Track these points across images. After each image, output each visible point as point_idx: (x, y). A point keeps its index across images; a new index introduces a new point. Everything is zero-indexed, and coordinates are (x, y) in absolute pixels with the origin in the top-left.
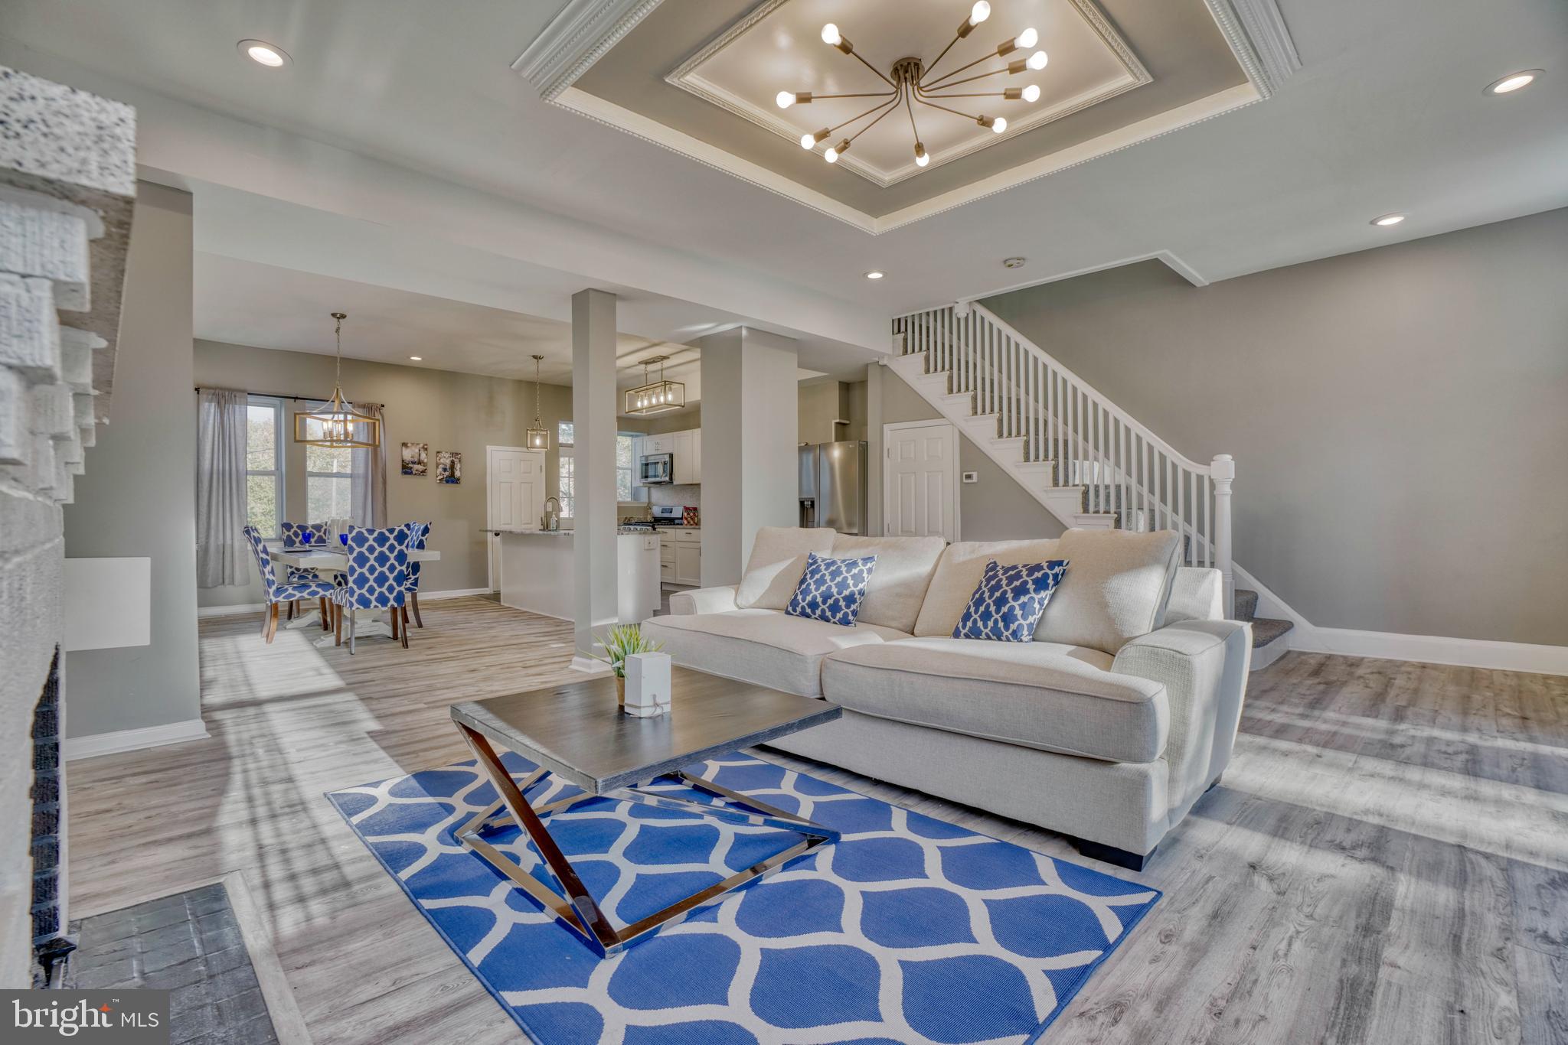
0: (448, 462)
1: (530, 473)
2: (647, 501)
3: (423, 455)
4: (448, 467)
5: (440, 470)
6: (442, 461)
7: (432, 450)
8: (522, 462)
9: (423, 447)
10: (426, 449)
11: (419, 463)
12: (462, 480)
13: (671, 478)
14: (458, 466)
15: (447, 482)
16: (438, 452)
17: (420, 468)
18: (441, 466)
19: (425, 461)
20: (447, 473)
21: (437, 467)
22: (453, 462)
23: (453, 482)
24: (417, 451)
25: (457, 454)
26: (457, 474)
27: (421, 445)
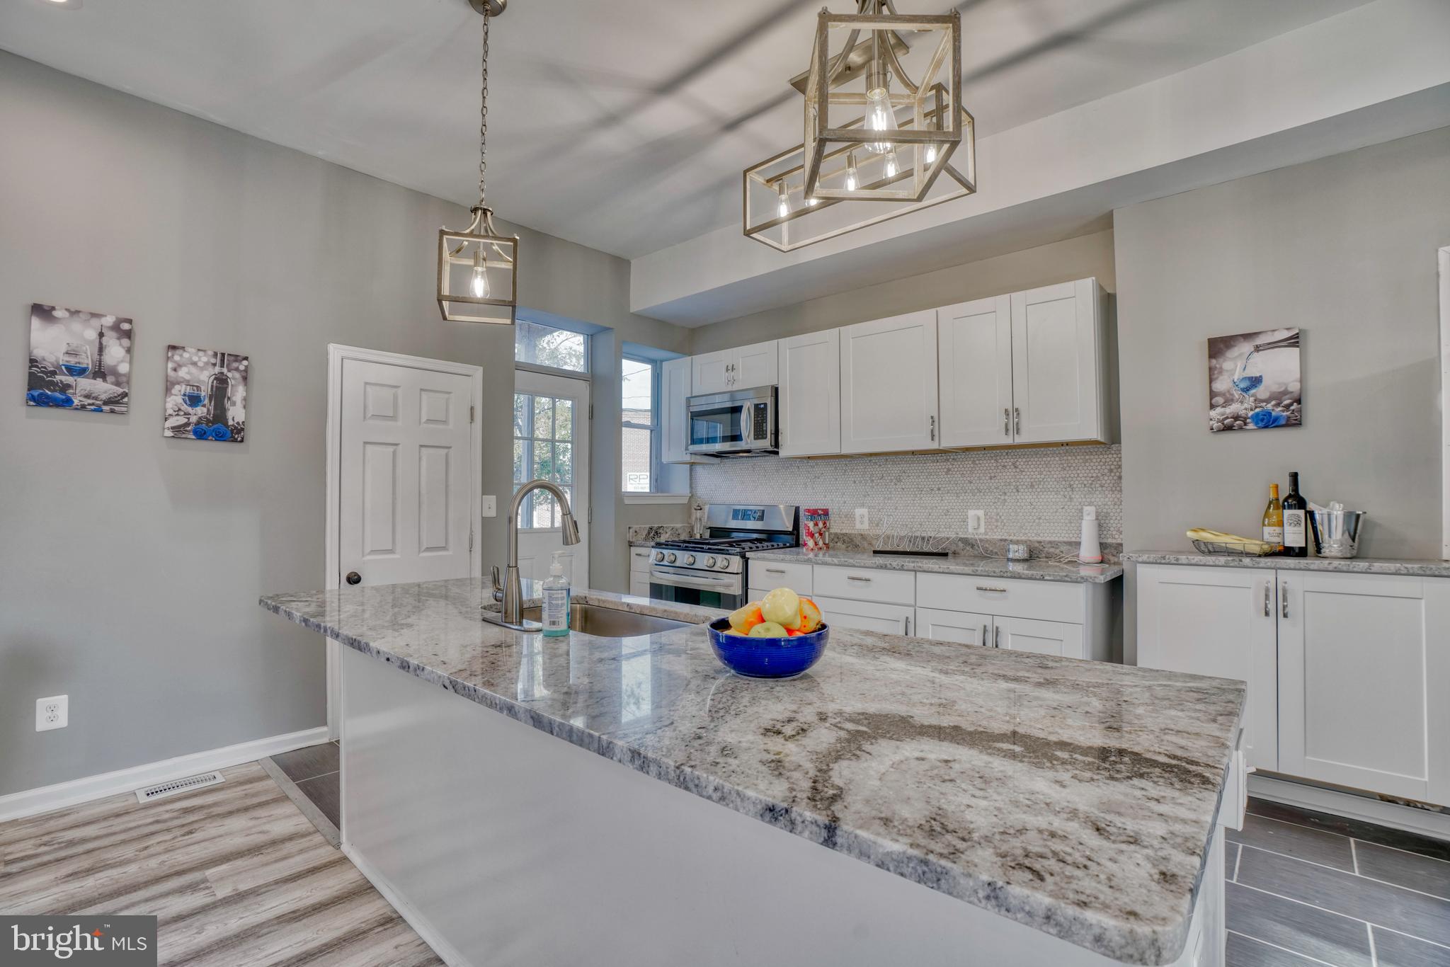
0: (205, 379)
1: (445, 422)
2: (687, 492)
3: (115, 353)
4: (205, 392)
5: (176, 399)
6: (183, 373)
7: (150, 340)
8: (424, 395)
9: (116, 327)
10: (128, 334)
11: (100, 372)
12: (252, 434)
13: (777, 444)
14: (238, 393)
15: (201, 435)
16: (173, 348)
17: (104, 388)
18: (179, 390)
19: (124, 368)
20: (200, 411)
21: (168, 391)
22: (221, 381)
23: (220, 437)
24: (91, 334)
25: (237, 358)
26: (236, 414)
27: (109, 320)
